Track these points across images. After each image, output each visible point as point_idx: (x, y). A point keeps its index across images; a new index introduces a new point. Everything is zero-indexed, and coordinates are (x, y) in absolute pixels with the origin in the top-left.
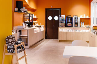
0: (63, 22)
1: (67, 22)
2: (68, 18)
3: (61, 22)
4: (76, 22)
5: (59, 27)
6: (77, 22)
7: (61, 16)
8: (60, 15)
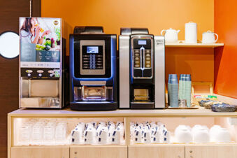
0: (46, 75)
1: (78, 74)
2: (83, 43)
3: (35, 70)
4: (138, 73)
5: (16, 106)
6: (148, 73)
7: (28, 27)
8: (22, 21)
